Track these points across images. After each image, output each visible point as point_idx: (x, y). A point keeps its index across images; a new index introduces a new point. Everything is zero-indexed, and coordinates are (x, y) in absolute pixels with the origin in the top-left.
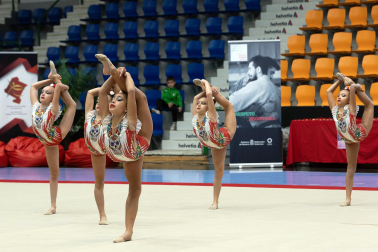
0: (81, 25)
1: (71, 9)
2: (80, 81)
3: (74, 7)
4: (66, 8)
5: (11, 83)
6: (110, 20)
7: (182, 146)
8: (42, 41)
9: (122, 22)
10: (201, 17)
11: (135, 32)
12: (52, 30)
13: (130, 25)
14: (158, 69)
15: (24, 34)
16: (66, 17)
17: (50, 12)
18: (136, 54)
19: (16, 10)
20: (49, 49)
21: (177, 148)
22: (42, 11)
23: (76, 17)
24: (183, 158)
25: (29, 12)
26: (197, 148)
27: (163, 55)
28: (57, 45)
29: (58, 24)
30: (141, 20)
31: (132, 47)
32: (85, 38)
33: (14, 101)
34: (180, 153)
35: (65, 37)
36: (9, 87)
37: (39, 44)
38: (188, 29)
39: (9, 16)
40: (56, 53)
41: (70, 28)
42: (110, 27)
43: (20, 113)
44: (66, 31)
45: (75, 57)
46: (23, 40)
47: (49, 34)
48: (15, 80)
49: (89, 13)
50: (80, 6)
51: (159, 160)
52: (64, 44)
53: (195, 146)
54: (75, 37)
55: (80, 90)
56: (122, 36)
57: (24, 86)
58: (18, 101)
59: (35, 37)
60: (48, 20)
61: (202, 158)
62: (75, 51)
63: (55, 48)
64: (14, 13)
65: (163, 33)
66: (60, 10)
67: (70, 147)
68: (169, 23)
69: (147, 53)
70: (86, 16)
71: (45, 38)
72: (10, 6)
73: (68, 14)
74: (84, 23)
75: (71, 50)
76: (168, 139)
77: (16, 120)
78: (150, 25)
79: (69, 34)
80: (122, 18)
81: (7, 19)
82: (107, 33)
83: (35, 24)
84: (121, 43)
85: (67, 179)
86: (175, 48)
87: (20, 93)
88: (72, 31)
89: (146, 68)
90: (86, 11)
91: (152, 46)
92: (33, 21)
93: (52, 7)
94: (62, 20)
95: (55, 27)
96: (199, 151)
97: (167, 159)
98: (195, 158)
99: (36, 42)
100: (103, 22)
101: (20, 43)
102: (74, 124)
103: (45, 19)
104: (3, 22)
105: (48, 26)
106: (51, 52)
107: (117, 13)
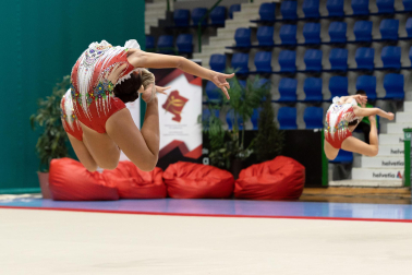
0: (251, 28)
1: (238, 8)
2: (251, 96)
3: (243, 5)
4: (232, 7)
5: (170, 97)
6: (286, 21)
7: (377, 176)
8: (203, 47)
9: (301, 23)
10: (399, 17)
11: (317, 36)
12: (215, 34)
13: (311, 27)
14: (347, 81)
15: (181, 39)
16: (231, 17)
17: (213, 13)
18: (318, 63)
19: (172, 9)
20: (213, 57)
21: (371, 177)
22: (204, 11)
23: (245, 18)
24: (379, 190)
25: (187, 12)
26: (396, 179)
27: (353, 64)
28: (222, 51)
29: (223, 26)
30: (324, 22)
31: (313, 54)
32: (256, 43)
33: (174, 119)
34: (376, 184)
35: (232, 43)
36: (167, 102)
37: (200, 51)
38: (383, 32)
39: (163, 17)
40: (221, 61)
41: (238, 31)
42: (287, 30)
43: (181, 134)
44: (232, 35)
45: (245, 66)
46: (180, 46)
47: (211, 38)
48: (175, 94)
49: (261, 13)
50: (249, 4)
51: (349, 192)
52: (230, 51)
53: (393, 176)
54: (244, 42)
55: (253, 106)
56: (301, 40)
57: (185, 100)
58: (178, 118)
59: (195, 42)
60: (210, 22)
61: (403, 190)
62: (244, 59)
63: (220, 56)
64: (169, 13)
65: (352, 37)
66: (224, 9)
67: (241, 175)
68: (359, 25)
69: (333, 62)
70: (257, 17)
71: (207, 43)
72: (164, 4)
73: (235, 14)
74: (254, 25)
75: (239, 58)
76: (359, 166)
77: (175, 142)
78: (336, 27)
79: (236, 39)
80: (302, 19)
81: (160, 21)
82: (283, 38)
83: (195, 27)
84: (300, 49)
85: (237, 213)
86: (367, 55)
87: (180, 109)
88: (240, 35)
89: (331, 80)
90: (257, 10)
91: (339, 53)
92: (192, 23)
93: (215, 6)
94: (227, 22)
95: (219, 30)
96: (399, 182)
97: (359, 191)
98: (394, 190)
99: (196, 48)
100: (278, 24)
101: (177, 49)
102: (245, 147)
103: (206, 20)
104: (156, 24)
105: (211, 29)
106: (215, 60)
107: (295, 13)
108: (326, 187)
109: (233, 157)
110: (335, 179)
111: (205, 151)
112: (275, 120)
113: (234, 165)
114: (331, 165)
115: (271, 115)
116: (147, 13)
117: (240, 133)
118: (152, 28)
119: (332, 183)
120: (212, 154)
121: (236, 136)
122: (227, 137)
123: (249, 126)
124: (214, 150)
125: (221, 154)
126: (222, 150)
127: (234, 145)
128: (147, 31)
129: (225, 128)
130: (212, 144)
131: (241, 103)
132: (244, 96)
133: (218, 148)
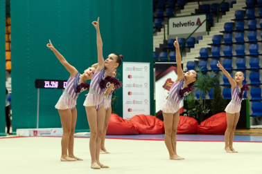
0: (208, 48)
1: (201, 38)
2: (209, 81)
3: (203, 36)
4: (198, 37)
5: (167, 82)
6: (226, 44)
8: (183, 58)
9: (234, 45)
11: (243, 51)
12: (189, 51)
13: (240, 47)
14: (259, 74)
15: (172, 54)
16: (198, 43)
17: (188, 40)
18: (244, 65)
19: (166, 39)
20: (188, 63)
22: (183, 40)
23: (205, 43)
28: (193, 60)
29: (193, 47)
30: (246, 44)
31: (241, 61)
32: (211, 56)
35: (198, 55)
36: (165, 84)
39: (162, 43)
40: (193, 65)
41: (202, 49)
42: (227, 48)
44: (199, 52)
45: (205, 68)
46: (171, 57)
47: (187, 53)
48: (169, 80)
49: (213, 40)
50: (207, 36)
52: (197, 60)
54: (204, 56)
56: (235, 54)
60: (187, 45)
62: (205, 64)
63: (192, 62)
64: (165, 41)
66: (194, 39)
69: (251, 65)
70: (211, 42)
71: (185, 56)
72: (163, 36)
73: (200, 41)
74: (210, 46)
75: (202, 63)
78: (253, 47)
80: (235, 43)
81: (161, 45)
82: (225, 52)
84: (234, 58)
88: (202, 52)
89: (251, 74)
90: (211, 39)
91: (255, 60)
93: (189, 37)
94: (196, 45)
95: (191, 49)
100: (222, 46)
101: (169, 59)
102: (206, 108)
103: (184, 44)
104: (158, 47)
105: (187, 49)
106: (190, 65)
107: (231, 40)
108: (249, 129)
109: (200, 113)
110: (254, 125)
111: (185, 110)
112: (222, 94)
113: (201, 117)
114: (251, 118)
115: (220, 91)
116: (154, 41)
117: (203, 101)
118: (156, 49)
119: (252, 127)
120: (189, 112)
121: (201, 102)
122: (197, 103)
123: (208, 98)
124: (189, 109)
125: (194, 111)
126: (194, 109)
127: (200, 107)
128: (154, 50)
129: (196, 98)
130: (189, 106)
131: (204, 85)
132: (205, 82)
133: (191, 109)
